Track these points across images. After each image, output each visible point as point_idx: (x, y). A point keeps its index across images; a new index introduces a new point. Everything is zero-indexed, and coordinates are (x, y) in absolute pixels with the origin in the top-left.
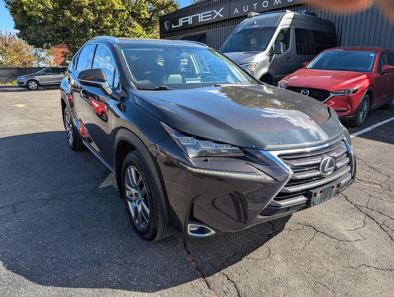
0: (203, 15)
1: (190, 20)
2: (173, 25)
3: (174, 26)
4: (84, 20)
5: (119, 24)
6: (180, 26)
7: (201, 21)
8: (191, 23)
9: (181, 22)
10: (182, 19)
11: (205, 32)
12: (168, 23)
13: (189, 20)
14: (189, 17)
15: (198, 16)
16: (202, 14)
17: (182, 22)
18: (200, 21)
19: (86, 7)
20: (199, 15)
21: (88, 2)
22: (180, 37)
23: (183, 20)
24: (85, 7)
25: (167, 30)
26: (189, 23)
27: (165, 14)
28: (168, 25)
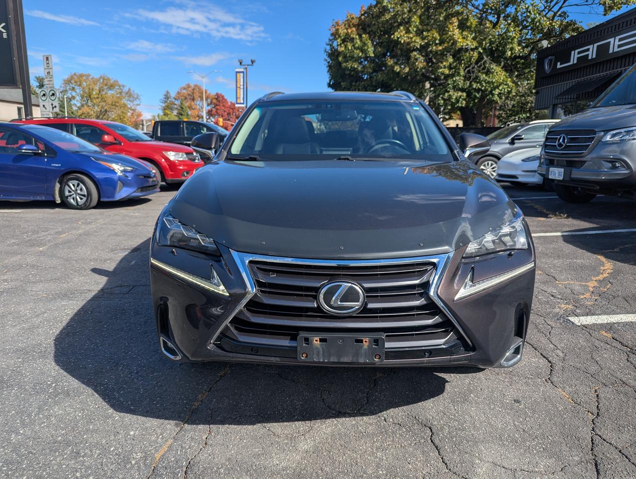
0: (620, 40)
1: (592, 51)
2: (559, 63)
3: (560, 65)
4: (410, 69)
5: (465, 70)
6: (571, 63)
7: (615, 51)
8: (594, 56)
9: (575, 56)
10: (577, 51)
11: (620, 71)
12: (551, 60)
13: (590, 53)
14: (591, 47)
15: (610, 42)
16: (618, 38)
17: (577, 56)
18: (611, 51)
19: (416, 50)
20: (612, 40)
21: (420, 43)
22: (571, 83)
23: (579, 53)
24: (414, 50)
25: (548, 73)
26: (590, 58)
27: (549, 46)
28: (550, 65)
